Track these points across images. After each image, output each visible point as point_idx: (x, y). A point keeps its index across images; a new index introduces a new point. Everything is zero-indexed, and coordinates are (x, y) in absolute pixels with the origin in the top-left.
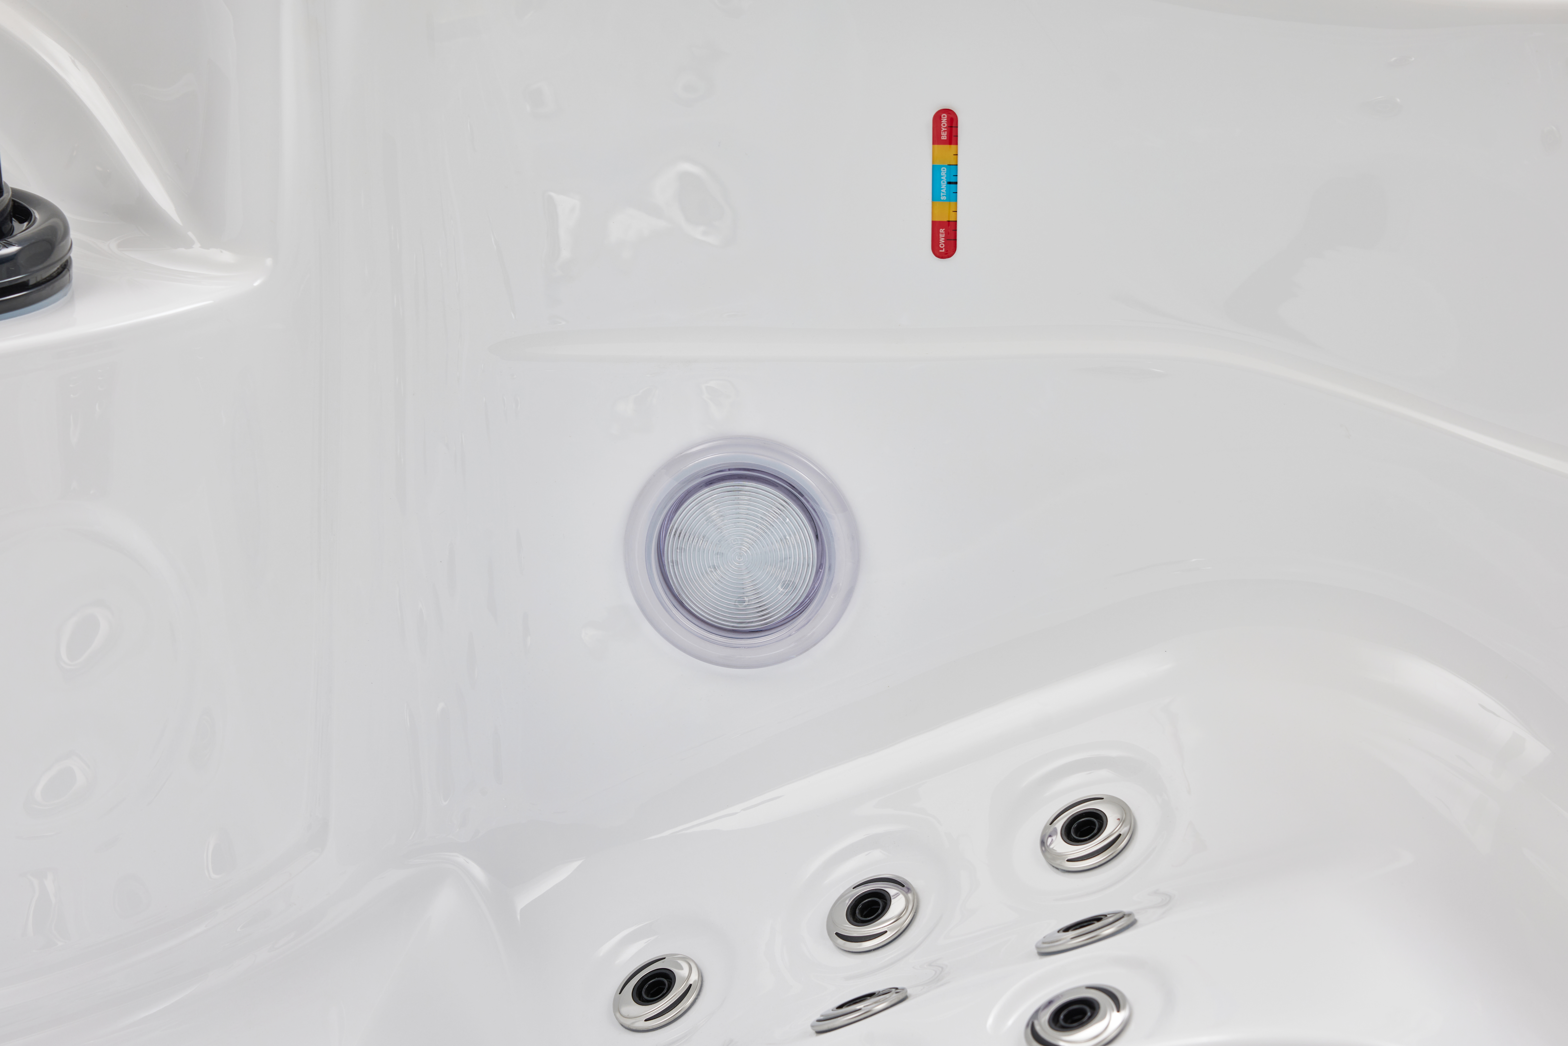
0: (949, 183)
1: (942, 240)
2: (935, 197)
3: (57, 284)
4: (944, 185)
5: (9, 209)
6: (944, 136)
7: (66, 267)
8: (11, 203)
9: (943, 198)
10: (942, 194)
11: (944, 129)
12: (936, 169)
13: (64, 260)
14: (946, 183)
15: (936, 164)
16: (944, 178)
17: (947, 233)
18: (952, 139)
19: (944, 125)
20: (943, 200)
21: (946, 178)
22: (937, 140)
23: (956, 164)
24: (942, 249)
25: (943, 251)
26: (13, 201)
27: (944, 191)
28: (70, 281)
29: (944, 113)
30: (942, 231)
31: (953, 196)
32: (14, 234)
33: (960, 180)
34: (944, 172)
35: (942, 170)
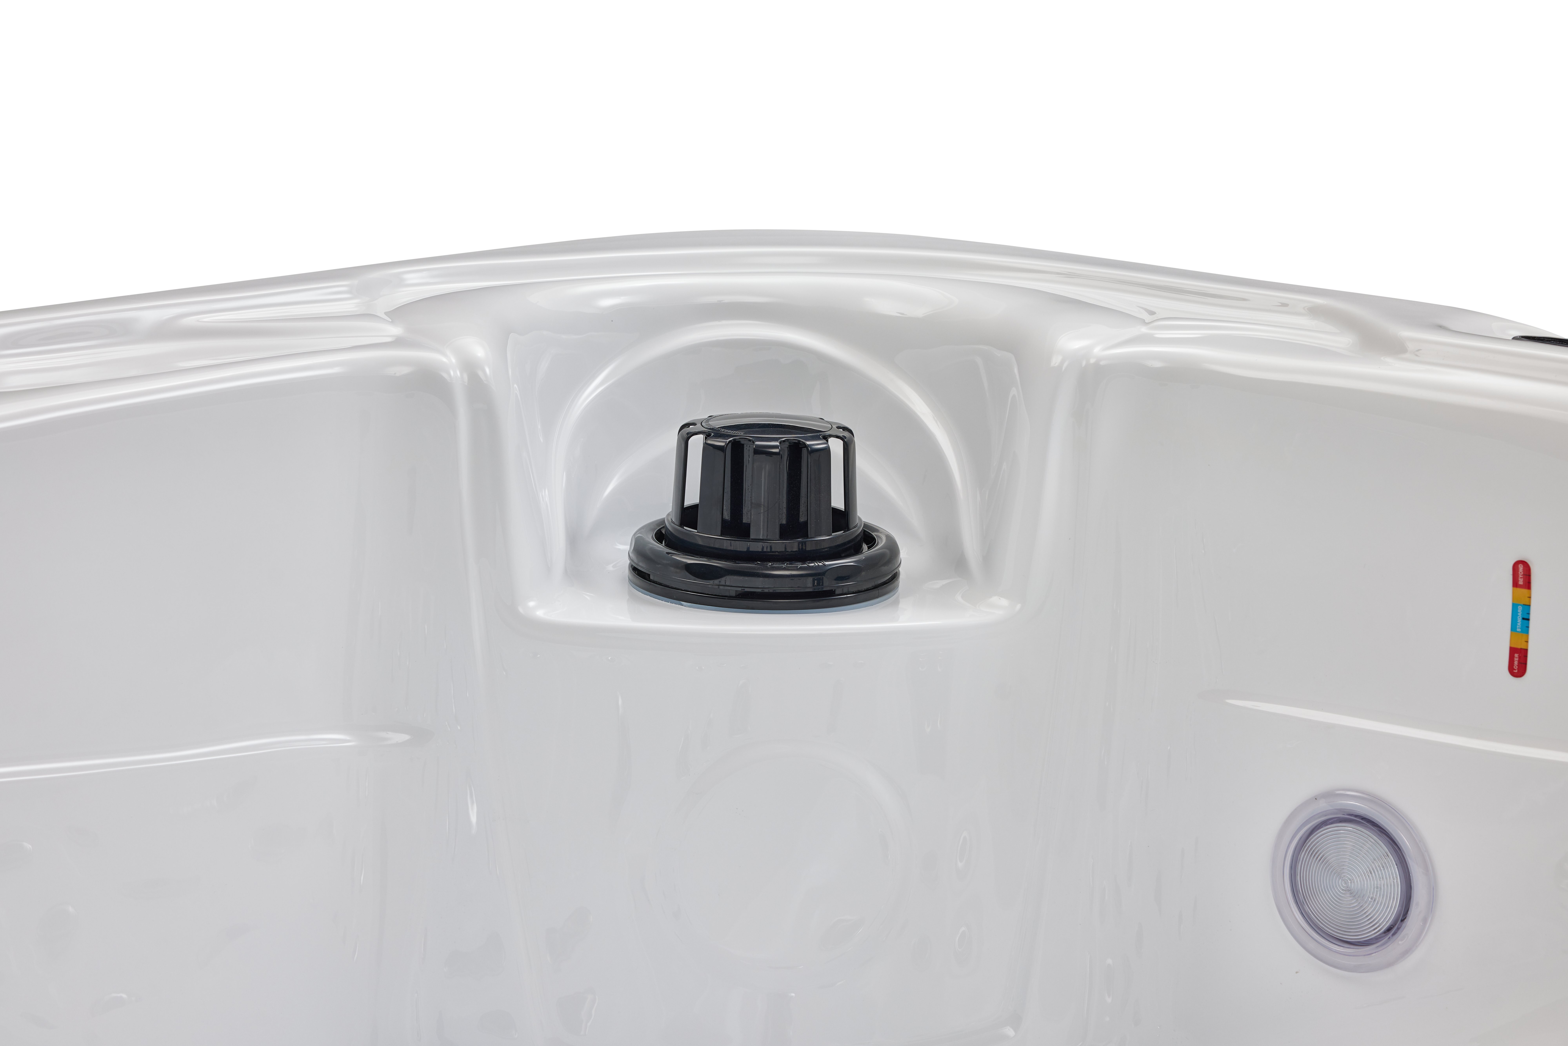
0: (1523, 619)
1: (1516, 663)
2: (1513, 628)
3: (891, 586)
4: (1520, 620)
5: (860, 537)
6: (1521, 582)
7: (895, 577)
8: (862, 534)
9: (1519, 630)
10: (1518, 627)
11: (1521, 576)
12: (1515, 606)
13: (895, 572)
14: (1521, 618)
15: (1515, 603)
16: (1520, 614)
17: (1520, 657)
18: (1528, 585)
19: (1521, 573)
20: (1519, 632)
21: (1521, 614)
22: (1515, 584)
23: (1528, 604)
24: (1515, 670)
25: (1516, 671)
26: (865, 531)
27: (1519, 624)
28: (897, 587)
29: (1521, 563)
30: (1516, 655)
31: (1526, 629)
32: (863, 552)
33: (1532, 617)
34: (1520, 609)
35: (1519, 608)
